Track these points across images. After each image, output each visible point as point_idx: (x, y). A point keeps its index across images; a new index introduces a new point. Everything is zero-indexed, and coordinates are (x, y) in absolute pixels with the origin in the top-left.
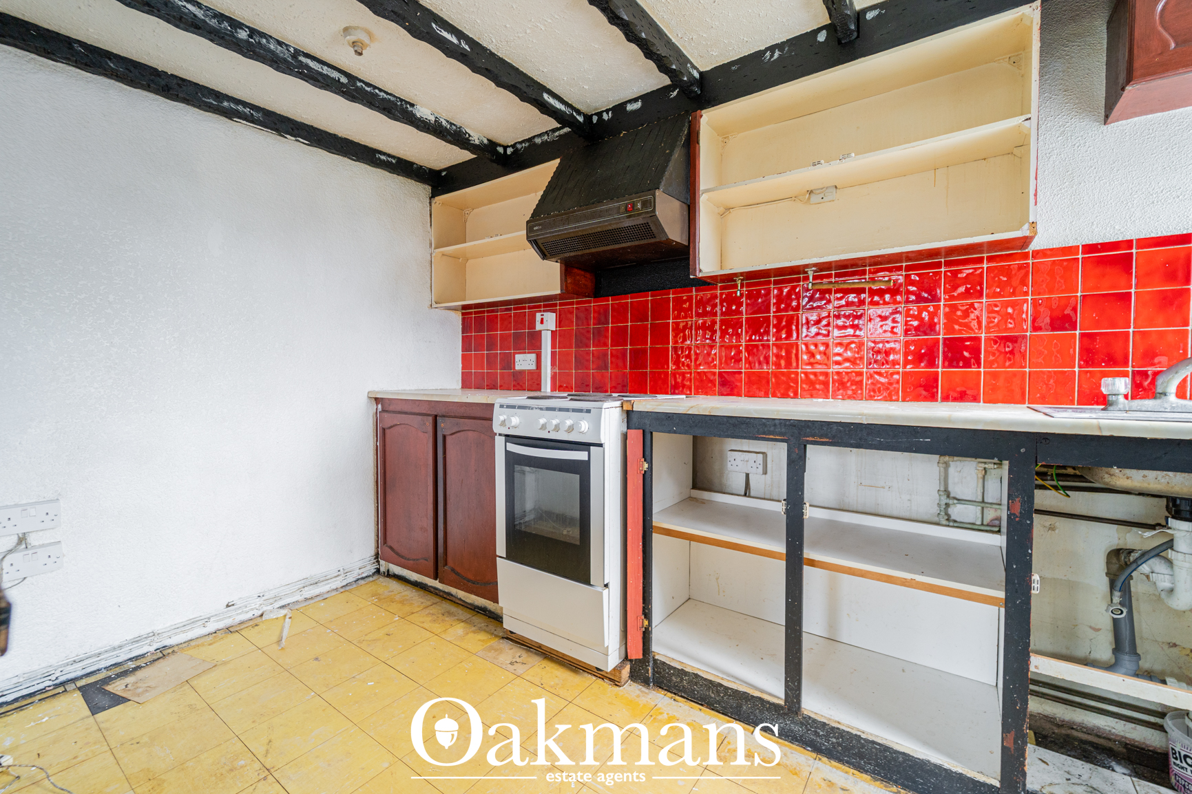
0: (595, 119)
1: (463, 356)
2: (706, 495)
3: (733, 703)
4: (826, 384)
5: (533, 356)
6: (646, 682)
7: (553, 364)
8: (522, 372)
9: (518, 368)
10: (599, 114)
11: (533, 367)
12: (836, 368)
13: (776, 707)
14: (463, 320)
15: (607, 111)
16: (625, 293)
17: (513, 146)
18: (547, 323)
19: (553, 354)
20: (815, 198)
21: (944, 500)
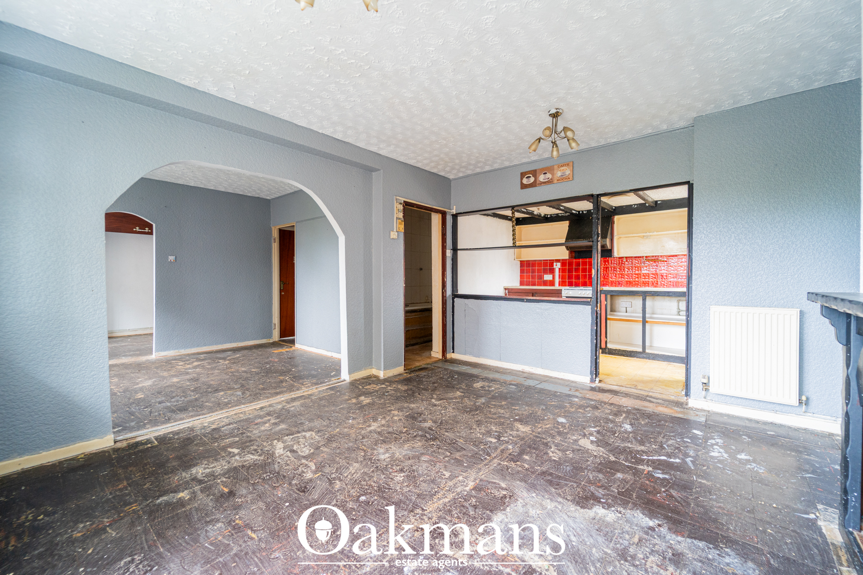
0: (581, 212)
1: (520, 275)
2: (615, 313)
3: (629, 354)
4: (648, 284)
5: (552, 276)
6: (606, 353)
7: (559, 278)
8: (547, 281)
9: (545, 279)
10: (583, 211)
11: (551, 279)
12: (652, 280)
13: (640, 352)
14: (521, 263)
15: (585, 211)
16: (586, 258)
17: (550, 215)
18: (557, 266)
19: (559, 275)
20: (645, 237)
21: (678, 310)
